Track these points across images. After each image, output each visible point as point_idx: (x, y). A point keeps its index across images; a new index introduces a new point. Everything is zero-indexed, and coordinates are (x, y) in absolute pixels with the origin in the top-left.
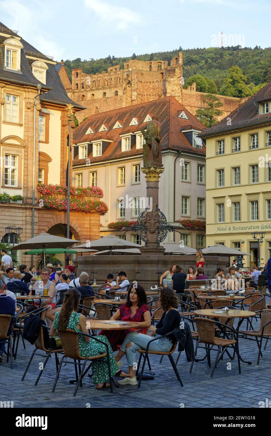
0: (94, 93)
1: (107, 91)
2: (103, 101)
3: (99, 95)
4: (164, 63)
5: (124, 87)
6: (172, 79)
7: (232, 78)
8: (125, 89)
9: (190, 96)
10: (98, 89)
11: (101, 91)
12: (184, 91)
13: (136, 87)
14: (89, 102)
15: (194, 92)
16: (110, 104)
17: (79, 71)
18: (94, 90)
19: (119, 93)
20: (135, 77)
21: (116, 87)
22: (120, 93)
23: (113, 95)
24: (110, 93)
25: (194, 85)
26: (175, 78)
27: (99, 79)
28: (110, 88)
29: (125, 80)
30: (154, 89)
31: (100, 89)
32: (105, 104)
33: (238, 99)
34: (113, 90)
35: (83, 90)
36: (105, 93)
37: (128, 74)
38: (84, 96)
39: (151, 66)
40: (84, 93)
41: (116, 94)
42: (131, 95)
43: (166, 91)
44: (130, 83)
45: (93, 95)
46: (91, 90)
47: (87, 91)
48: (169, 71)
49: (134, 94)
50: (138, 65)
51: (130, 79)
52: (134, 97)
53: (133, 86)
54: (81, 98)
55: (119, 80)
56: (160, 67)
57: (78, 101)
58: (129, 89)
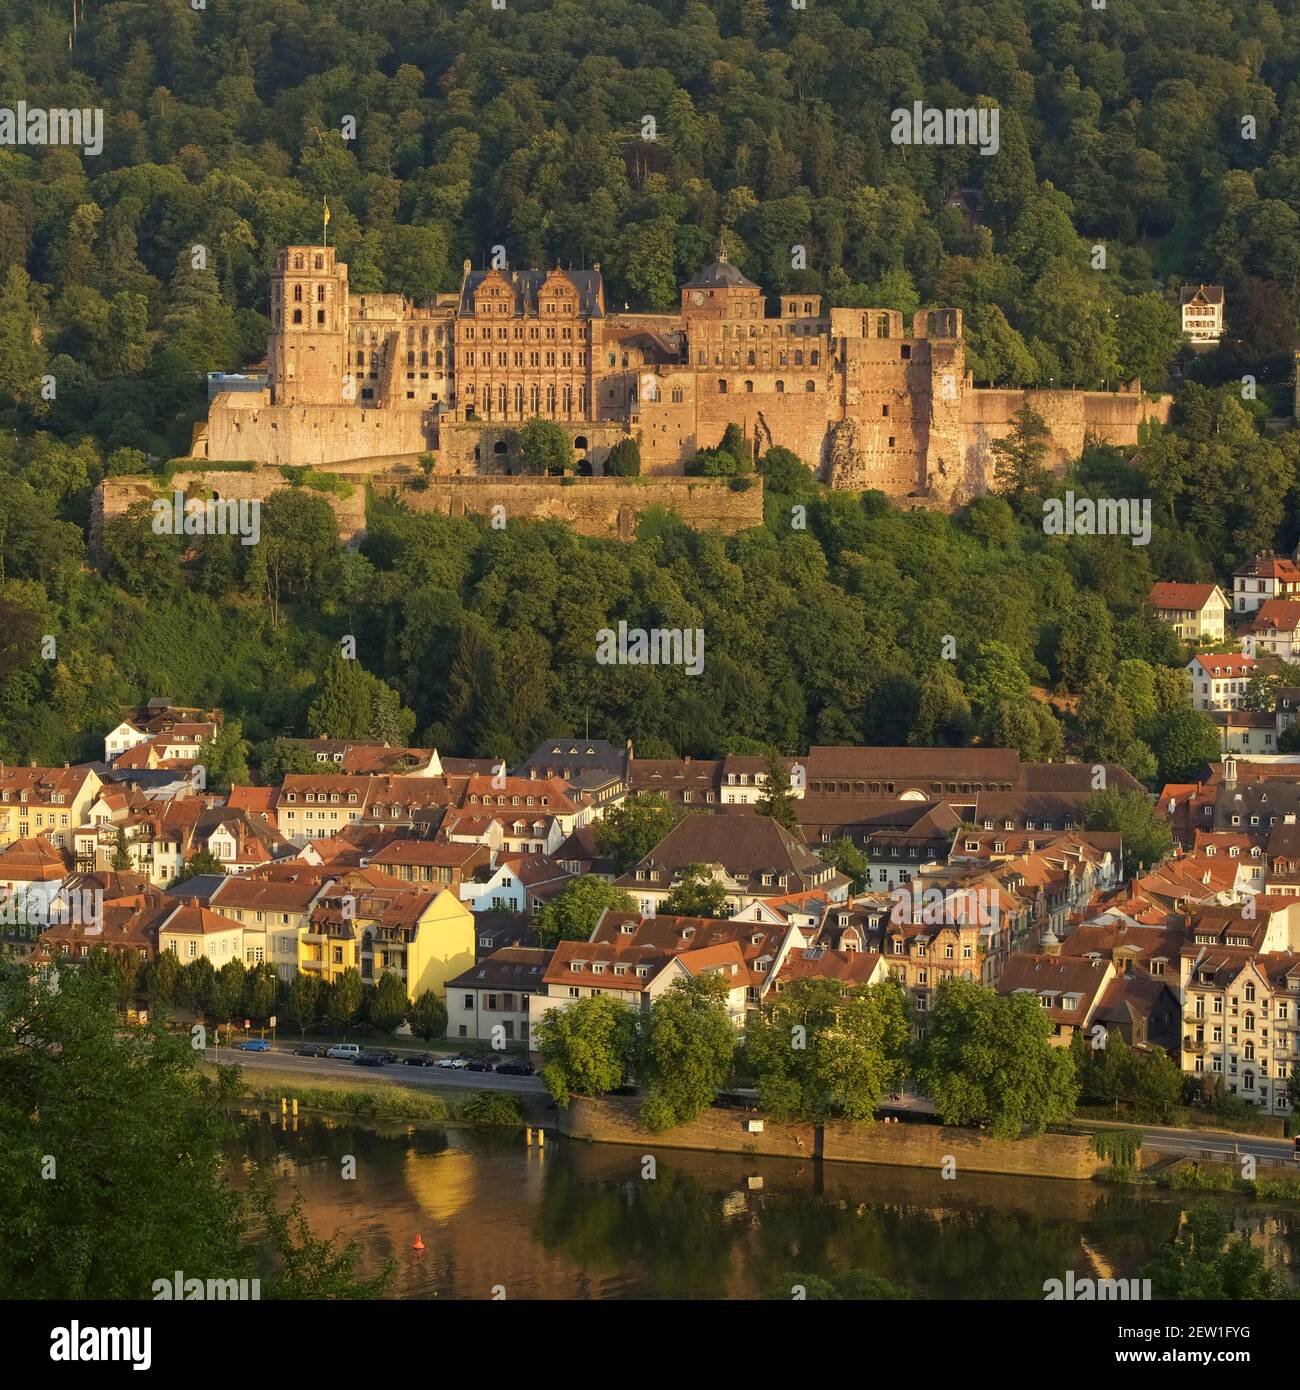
0: (751, 378)
1: (787, 379)
2: (775, 400)
3: (765, 384)
6: (946, 370)
8: (831, 378)
9: (966, 400)
10: (760, 371)
11: (769, 377)
14: (739, 398)
15: (972, 392)
16: (795, 408)
18: (753, 372)
19: (817, 387)
20: (857, 354)
21: (811, 372)
22: (820, 386)
23: (802, 388)
24: (794, 384)
25: (970, 379)
26: (952, 368)
30: (886, 378)
31: (770, 371)
32: (783, 408)
34: (804, 379)
35: (720, 367)
36: (780, 385)
37: (832, 341)
38: (723, 383)
39: (865, 321)
40: (725, 376)
41: (811, 386)
42: (844, 391)
43: (929, 393)
44: (841, 365)
45: (749, 383)
46: (746, 372)
47: (734, 372)
48: (939, 351)
49: (852, 391)
50: (845, 322)
51: (838, 355)
52: (850, 399)
53: (849, 373)
54: (718, 387)
55: (815, 354)
56: (886, 320)
57: (707, 393)
58: (838, 377)
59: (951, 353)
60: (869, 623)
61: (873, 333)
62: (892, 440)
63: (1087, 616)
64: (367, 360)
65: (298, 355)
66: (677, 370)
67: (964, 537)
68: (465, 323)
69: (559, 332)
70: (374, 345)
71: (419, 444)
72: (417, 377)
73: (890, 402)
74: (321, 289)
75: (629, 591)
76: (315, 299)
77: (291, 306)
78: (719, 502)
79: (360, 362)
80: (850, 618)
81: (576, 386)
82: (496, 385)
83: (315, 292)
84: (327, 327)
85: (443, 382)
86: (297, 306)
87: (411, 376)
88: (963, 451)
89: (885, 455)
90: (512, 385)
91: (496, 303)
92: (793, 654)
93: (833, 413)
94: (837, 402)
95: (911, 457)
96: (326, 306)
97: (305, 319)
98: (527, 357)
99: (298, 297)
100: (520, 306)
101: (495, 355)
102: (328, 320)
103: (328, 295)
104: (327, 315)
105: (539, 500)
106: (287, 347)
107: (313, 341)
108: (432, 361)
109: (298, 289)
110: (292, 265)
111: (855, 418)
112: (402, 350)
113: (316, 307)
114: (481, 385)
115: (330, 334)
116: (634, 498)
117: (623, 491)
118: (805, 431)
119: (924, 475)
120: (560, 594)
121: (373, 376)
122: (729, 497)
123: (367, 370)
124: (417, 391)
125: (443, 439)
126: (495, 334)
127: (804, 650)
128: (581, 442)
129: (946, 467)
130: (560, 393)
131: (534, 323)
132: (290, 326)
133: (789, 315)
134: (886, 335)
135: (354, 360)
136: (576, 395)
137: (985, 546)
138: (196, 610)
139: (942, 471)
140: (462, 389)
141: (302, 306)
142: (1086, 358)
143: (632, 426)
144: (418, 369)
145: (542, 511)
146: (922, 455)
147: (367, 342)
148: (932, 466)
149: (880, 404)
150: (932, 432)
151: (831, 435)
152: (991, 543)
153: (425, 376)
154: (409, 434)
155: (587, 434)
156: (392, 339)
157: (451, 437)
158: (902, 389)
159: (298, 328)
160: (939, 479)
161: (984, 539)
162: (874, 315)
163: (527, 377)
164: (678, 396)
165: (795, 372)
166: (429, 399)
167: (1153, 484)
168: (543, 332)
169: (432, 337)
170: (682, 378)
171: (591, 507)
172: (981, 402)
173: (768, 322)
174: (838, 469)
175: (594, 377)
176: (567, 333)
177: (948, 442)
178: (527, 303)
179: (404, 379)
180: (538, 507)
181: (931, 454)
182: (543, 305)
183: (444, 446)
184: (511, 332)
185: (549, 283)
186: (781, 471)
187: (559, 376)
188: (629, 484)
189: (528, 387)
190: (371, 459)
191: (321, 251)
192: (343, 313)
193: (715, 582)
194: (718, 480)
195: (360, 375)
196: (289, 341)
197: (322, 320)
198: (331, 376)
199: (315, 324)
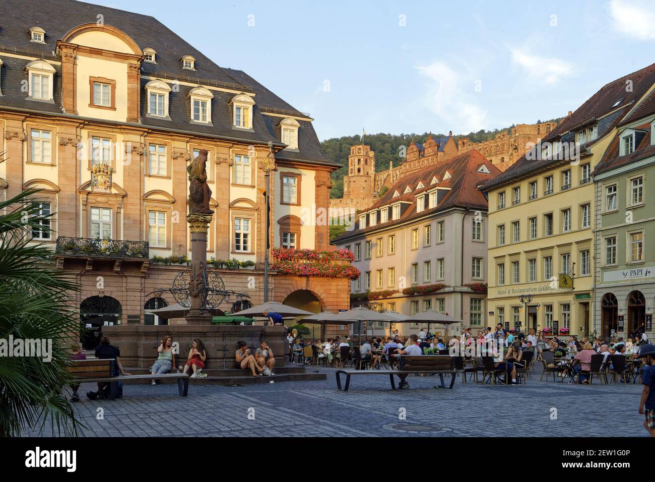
1: (493, 158)
4: (553, 125)
5: (510, 152)
8: (512, 154)
13: (523, 152)
17: (465, 141)
19: (505, 160)
20: (522, 141)
21: (502, 153)
23: (499, 162)
24: (496, 160)
27: (485, 147)
28: (496, 155)
29: (511, 145)
34: (500, 157)
36: (491, 161)
44: (516, 148)
58: (515, 154)
65: (349, 184)
68: (404, 164)
69: (431, 161)
74: (359, 160)
76: (357, 164)
77: (350, 167)
83: (356, 161)
84: (362, 173)
91: (413, 155)
96: (361, 166)
97: (354, 172)
99: (352, 165)
100: (419, 155)
103: (362, 162)
104: (362, 170)
106: (345, 181)
107: (354, 179)
109: (352, 160)
110: (351, 153)
112: (390, 180)
113: (357, 167)
115: (362, 176)
126: (413, 167)
131: (423, 159)
132: (349, 174)
168: (426, 162)
182: (426, 152)
184: (417, 165)
185: (428, 142)
191: (360, 147)
192: (371, 169)
196: (345, 179)
197: (359, 170)
198: (361, 191)
199: (356, 173)
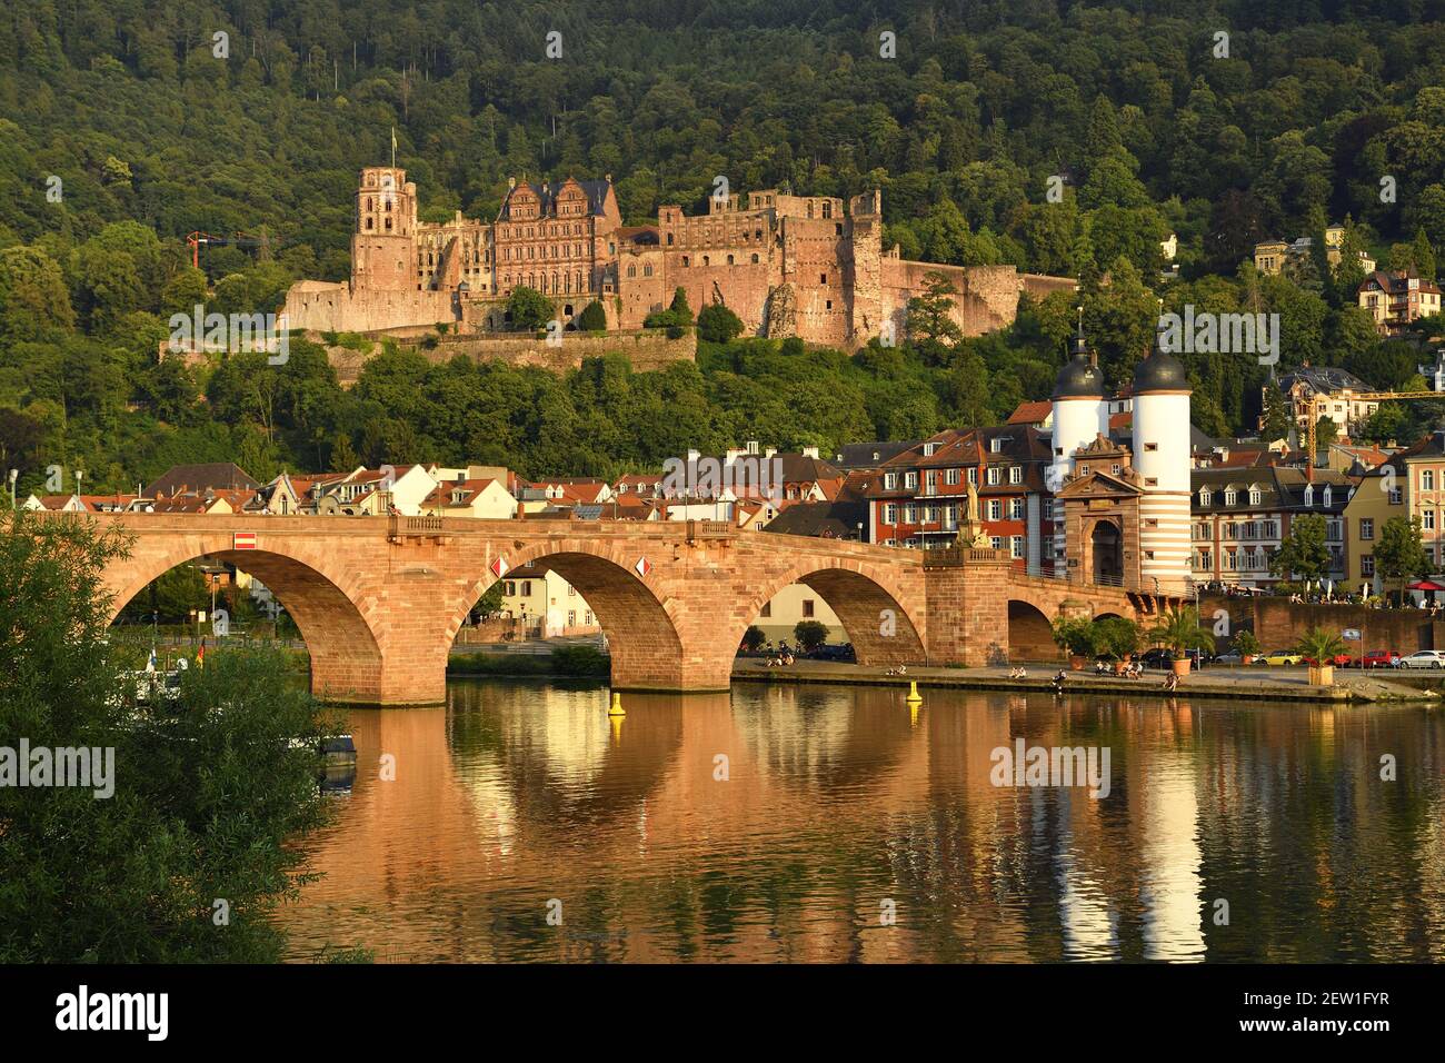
0: (708, 254)
1: (736, 253)
2: (727, 271)
3: (719, 258)
4: (836, 203)
5: (769, 247)
6: (864, 240)
7: (945, 224)
8: (772, 251)
9: (892, 268)
10: (715, 248)
11: (722, 252)
12: (884, 260)
13: (794, 249)
14: (695, 270)
15: (897, 261)
16: (743, 277)
17: (673, 211)
18: (708, 249)
19: (760, 259)
21: (755, 247)
22: (762, 258)
23: (748, 260)
24: (742, 257)
25: (897, 250)
26: (870, 239)
29: (770, 234)
30: (822, 252)
31: (722, 248)
32: (733, 278)
33: (962, 268)
34: (749, 253)
35: (684, 246)
36: (731, 258)
37: (773, 222)
38: (686, 258)
39: (810, 207)
40: (687, 254)
41: (755, 259)
42: (784, 262)
43: (853, 260)
44: (780, 241)
45: (706, 258)
46: (703, 249)
47: (693, 250)
48: (859, 225)
49: (789, 261)
50: (790, 206)
51: (779, 233)
52: (789, 268)
53: (787, 246)
54: (681, 263)
55: (759, 234)
56: (827, 208)
57: (674, 267)
58: (778, 251)
59: (870, 226)
60: (713, 423)
61: (818, 215)
62: (829, 305)
63: (912, 418)
64: (435, 261)
65: (367, 253)
66: (647, 250)
67: (860, 371)
68: (503, 225)
69: (572, 227)
70: (440, 248)
71: (448, 317)
72: (471, 272)
73: (827, 272)
74: (388, 201)
75: (529, 403)
76: (384, 209)
77: (365, 215)
78: (659, 348)
79: (431, 262)
80: (692, 416)
81: (585, 272)
82: (526, 274)
83: (383, 204)
84: (394, 231)
85: (489, 275)
86: (369, 215)
87: (467, 271)
88: (888, 310)
89: (823, 315)
90: (538, 273)
91: (524, 209)
92: (641, 445)
93: (774, 280)
94: (779, 272)
95: (843, 316)
96: (393, 215)
97: (374, 226)
98: (548, 249)
99: (370, 208)
100: (543, 212)
101: (525, 250)
102: (394, 227)
103: (395, 207)
104: (394, 222)
105: (519, 352)
106: (357, 246)
107: (380, 242)
108: (482, 258)
109: (370, 201)
110: (366, 183)
111: (793, 285)
112: (459, 250)
113: (383, 215)
114: (515, 275)
115: (396, 237)
116: (594, 349)
117: (585, 343)
118: (751, 295)
119: (852, 331)
120: (470, 406)
121: (438, 272)
122: (667, 344)
123: (434, 268)
124: (471, 283)
125: (465, 311)
126: (525, 233)
127: (649, 442)
128: (569, 310)
129: (870, 322)
130: (573, 277)
131: (553, 222)
132: (364, 231)
133: (755, 207)
134: (829, 217)
135: (425, 260)
136: (586, 279)
137: (875, 378)
138: (214, 434)
139: (866, 326)
140: (501, 278)
141: (373, 215)
142: (1052, 252)
143: (605, 293)
144: (472, 267)
145: (522, 361)
146: (849, 314)
147: (435, 246)
148: (858, 322)
149: (818, 273)
150: (856, 293)
151: (771, 298)
152: (880, 375)
153: (477, 271)
154: (442, 309)
155: (573, 302)
156: (454, 240)
157: (471, 310)
158: (835, 261)
159: (370, 232)
160: (863, 332)
161: (874, 371)
162: (818, 203)
163: (549, 266)
164: (648, 271)
165: (742, 247)
166: (480, 289)
167: (1044, 330)
168: (560, 229)
169: (481, 240)
170: (653, 256)
171: (559, 355)
172: (910, 271)
173: (739, 214)
174: (774, 323)
175: (598, 263)
176: (579, 229)
177: (871, 301)
178: (549, 206)
179: (461, 275)
180: (518, 357)
181: (856, 312)
182: (560, 208)
183: (466, 318)
184: (537, 230)
185: (564, 190)
186: (718, 323)
187: (573, 264)
188: (590, 337)
189: (549, 274)
190: (405, 328)
191: (389, 171)
192: (411, 222)
193: (603, 397)
194: (659, 331)
195: (430, 273)
196: (359, 241)
197: (388, 226)
198: (396, 270)
199: (383, 229)
